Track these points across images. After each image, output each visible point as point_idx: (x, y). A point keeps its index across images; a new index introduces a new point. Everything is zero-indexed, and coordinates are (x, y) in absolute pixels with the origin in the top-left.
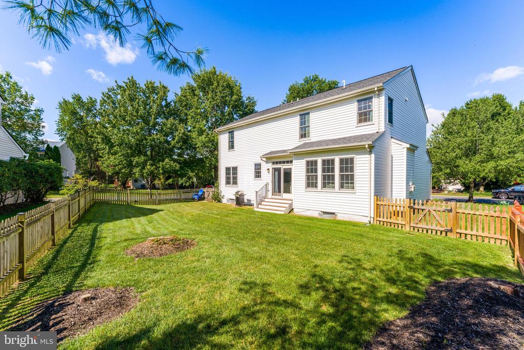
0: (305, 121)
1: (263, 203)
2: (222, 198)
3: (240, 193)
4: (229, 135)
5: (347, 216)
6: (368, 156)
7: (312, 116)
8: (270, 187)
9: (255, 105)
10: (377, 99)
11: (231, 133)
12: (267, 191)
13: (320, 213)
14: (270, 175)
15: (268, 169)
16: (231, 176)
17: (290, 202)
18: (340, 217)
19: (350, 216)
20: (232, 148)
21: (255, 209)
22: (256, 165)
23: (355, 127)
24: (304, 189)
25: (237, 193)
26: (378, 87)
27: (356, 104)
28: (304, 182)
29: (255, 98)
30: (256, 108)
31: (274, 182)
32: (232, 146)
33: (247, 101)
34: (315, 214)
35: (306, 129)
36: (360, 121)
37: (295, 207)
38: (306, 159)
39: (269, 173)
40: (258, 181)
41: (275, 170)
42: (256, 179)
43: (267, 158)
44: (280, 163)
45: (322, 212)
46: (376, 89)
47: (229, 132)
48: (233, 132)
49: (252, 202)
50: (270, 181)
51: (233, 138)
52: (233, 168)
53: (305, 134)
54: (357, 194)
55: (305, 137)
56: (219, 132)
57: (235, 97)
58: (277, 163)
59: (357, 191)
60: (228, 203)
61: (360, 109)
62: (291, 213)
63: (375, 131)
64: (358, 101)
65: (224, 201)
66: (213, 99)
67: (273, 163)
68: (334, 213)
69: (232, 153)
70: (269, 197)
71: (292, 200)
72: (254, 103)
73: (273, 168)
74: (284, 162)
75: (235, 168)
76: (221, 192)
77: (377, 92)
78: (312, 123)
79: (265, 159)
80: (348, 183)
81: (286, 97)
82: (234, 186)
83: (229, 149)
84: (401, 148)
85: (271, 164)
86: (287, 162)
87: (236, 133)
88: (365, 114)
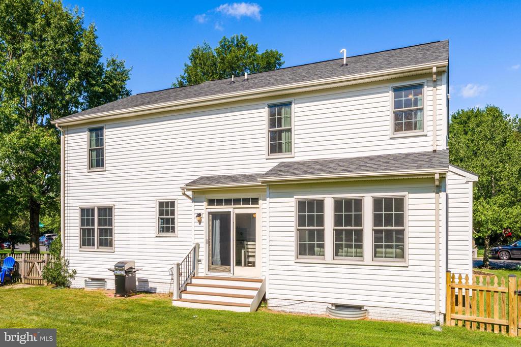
0: (280, 120)
1: (189, 288)
2: (71, 276)
3: (126, 267)
4: (91, 137)
5: (387, 311)
6: (433, 195)
7: (296, 110)
8: (203, 254)
9: (127, 78)
10: (432, 88)
11: (97, 131)
12: (196, 261)
13: (330, 306)
14: (203, 228)
15: (199, 215)
16: (96, 226)
17: (258, 285)
18: (374, 315)
19: (396, 312)
20: (98, 166)
21: (176, 304)
22: (161, 204)
23: (388, 137)
24: (293, 258)
25: (119, 266)
26: (437, 68)
27: (391, 94)
28: (294, 244)
29: (125, 65)
30: (128, 86)
31: (211, 242)
32: (98, 161)
33: (109, 69)
34: (320, 311)
35: (283, 134)
36: (398, 127)
37: (271, 296)
38: (295, 197)
39: (200, 222)
40: (167, 240)
41: (214, 216)
42: (162, 234)
43: (195, 192)
44: (228, 202)
45: (332, 304)
46: (434, 70)
47: (91, 130)
48: (101, 129)
49: (151, 285)
50: (204, 241)
51: (100, 141)
52: (100, 209)
53: (280, 145)
54: (410, 268)
55: (280, 151)
56: (63, 127)
57: (84, 56)
58: (220, 202)
59: (411, 262)
60: (88, 289)
61: (397, 104)
62: (262, 310)
63: (431, 149)
64: (395, 90)
65: (77, 283)
66: (35, 51)
67: (211, 202)
68: (359, 308)
69: (97, 176)
70: (200, 275)
71: (260, 281)
72: (124, 76)
73: (210, 213)
74: (237, 201)
75: (105, 209)
76: (67, 263)
77: (434, 77)
78: (296, 123)
79: (190, 193)
80: (391, 247)
81: (186, 71)
82: (104, 249)
83: (91, 166)
84: (464, 181)
85: (205, 204)
86: (246, 201)
87: (109, 134)
88: (408, 114)
